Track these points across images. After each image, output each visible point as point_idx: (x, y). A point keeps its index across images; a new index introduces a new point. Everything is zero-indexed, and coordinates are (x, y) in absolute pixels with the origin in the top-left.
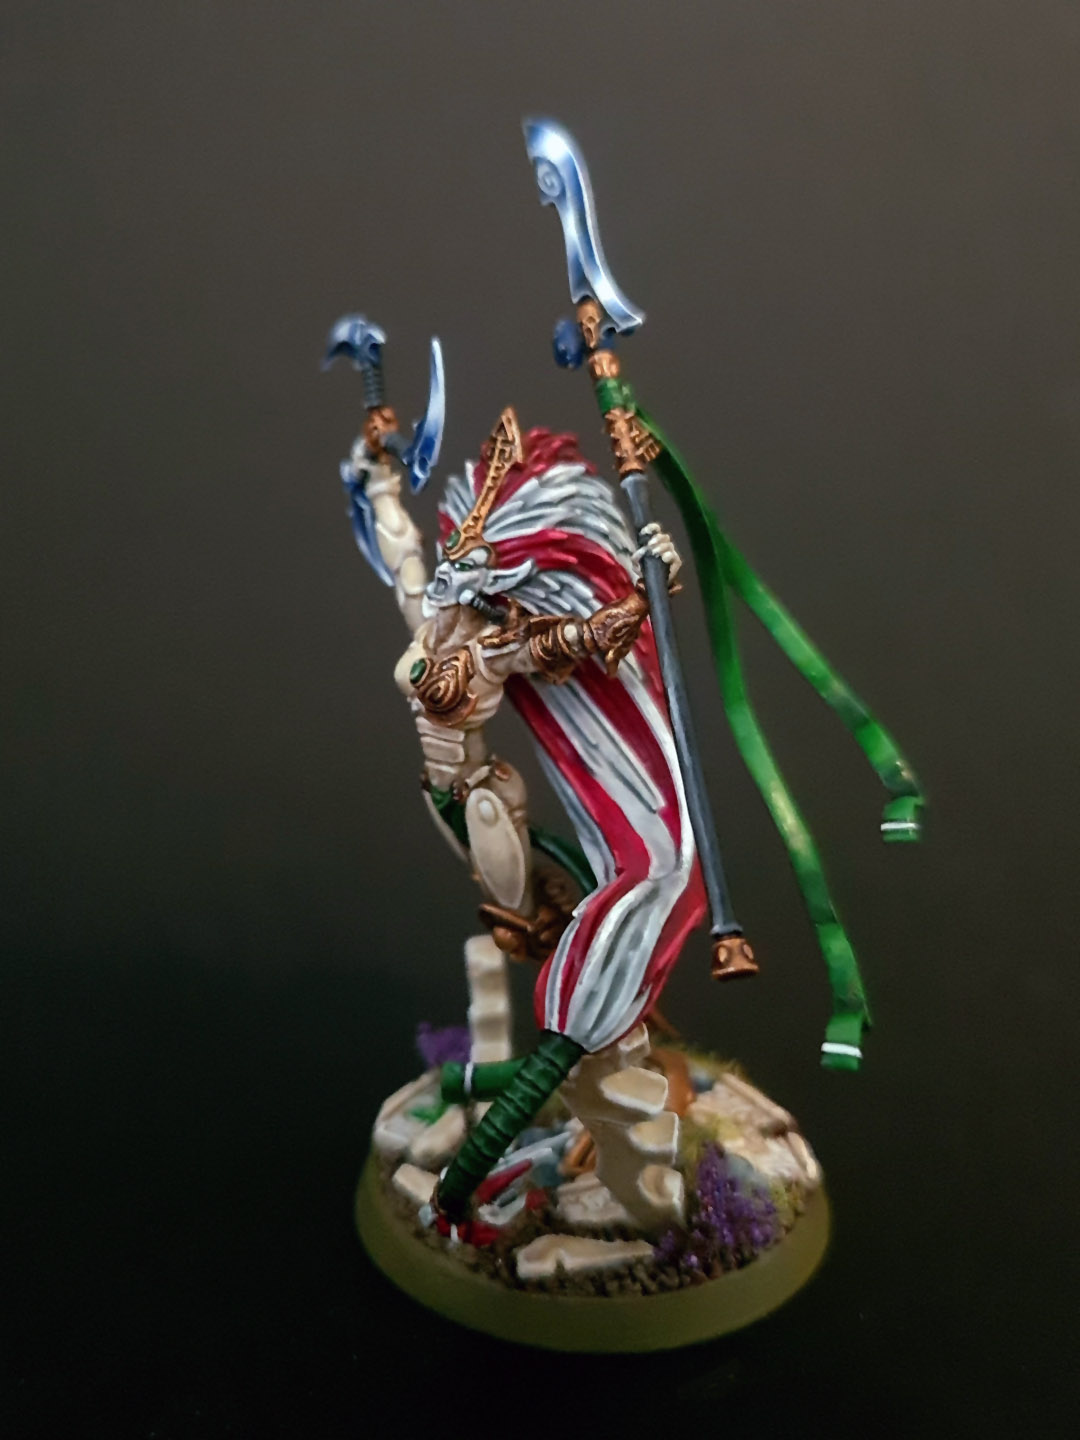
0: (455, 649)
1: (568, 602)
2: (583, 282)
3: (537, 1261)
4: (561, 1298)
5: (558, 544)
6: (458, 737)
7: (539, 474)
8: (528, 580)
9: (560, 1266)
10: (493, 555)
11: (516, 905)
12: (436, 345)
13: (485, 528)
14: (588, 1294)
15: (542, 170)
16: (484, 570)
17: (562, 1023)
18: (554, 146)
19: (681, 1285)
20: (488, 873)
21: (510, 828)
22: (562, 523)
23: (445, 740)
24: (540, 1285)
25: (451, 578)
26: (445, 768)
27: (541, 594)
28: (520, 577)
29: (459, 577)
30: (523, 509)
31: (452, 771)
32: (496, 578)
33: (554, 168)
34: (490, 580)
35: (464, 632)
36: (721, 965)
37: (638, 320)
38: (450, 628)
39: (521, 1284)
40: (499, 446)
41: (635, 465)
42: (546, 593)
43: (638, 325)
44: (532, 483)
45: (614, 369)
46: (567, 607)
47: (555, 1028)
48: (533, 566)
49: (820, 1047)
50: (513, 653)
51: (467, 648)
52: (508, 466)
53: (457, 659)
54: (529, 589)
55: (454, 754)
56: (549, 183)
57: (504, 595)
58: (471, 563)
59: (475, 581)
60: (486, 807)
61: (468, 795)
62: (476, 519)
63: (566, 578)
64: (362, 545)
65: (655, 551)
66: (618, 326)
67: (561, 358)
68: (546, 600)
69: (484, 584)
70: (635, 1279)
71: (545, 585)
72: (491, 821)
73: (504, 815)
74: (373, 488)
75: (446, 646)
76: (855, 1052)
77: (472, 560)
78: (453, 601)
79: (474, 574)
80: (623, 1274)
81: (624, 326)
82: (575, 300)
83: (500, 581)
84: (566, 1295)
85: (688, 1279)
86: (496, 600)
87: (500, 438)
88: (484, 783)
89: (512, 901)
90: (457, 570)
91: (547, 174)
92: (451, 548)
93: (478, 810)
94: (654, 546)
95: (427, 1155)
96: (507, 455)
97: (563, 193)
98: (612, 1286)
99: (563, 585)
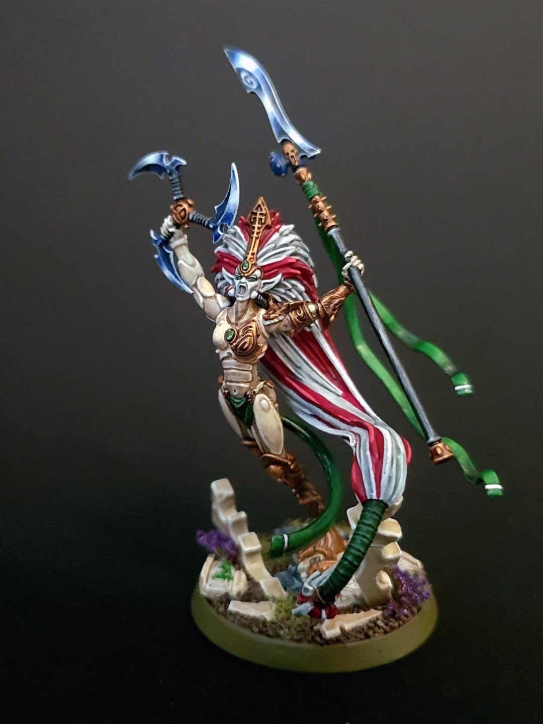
0: (248, 322)
1: (294, 294)
2: (282, 132)
3: (330, 629)
4: (348, 645)
5: (291, 265)
6: (249, 368)
7: (277, 230)
8: (279, 285)
9: (342, 629)
10: (263, 272)
11: (280, 453)
12: (234, 165)
13: (257, 259)
14: (361, 639)
15: (243, 75)
16: (260, 280)
17: (378, 494)
18: (246, 63)
19: (400, 625)
20: (265, 437)
21: (275, 412)
22: (293, 254)
23: (242, 370)
24: (337, 640)
25: (247, 285)
26: (242, 385)
27: (283, 290)
28: (276, 283)
29: (251, 285)
30: (275, 248)
31: (247, 386)
32: (265, 284)
33: (251, 74)
34: (262, 285)
35: (251, 313)
36: (439, 456)
37: (318, 152)
38: (244, 312)
39: (328, 642)
40: (258, 216)
41: (333, 223)
42: (285, 290)
43: (318, 154)
44: (276, 235)
45: (309, 176)
46: (294, 296)
47: (375, 497)
48: (282, 276)
49: (484, 488)
50: (280, 321)
51: (254, 321)
52: (264, 226)
53: (251, 327)
54: (278, 289)
55: (247, 377)
56: (249, 82)
57: (267, 293)
58: (255, 277)
59: (257, 286)
60: (264, 402)
61: (255, 397)
62: (253, 254)
63: (294, 282)
64: (167, 273)
65: (355, 264)
66: (309, 154)
67: (277, 171)
68: (285, 294)
69: (260, 288)
70: (379, 627)
71: (286, 286)
72: (266, 410)
73: (272, 406)
74: (175, 243)
75: (241, 321)
76: (499, 487)
77: (256, 275)
78: (248, 297)
79: (256, 282)
80: (373, 626)
81: (312, 154)
82: (279, 141)
83: (266, 285)
84: (350, 642)
85: (401, 623)
86: (265, 295)
87: (258, 212)
88: (262, 390)
89: (278, 451)
90: (250, 281)
91: (246, 77)
92: (246, 270)
93: (261, 405)
94: (353, 262)
95: (239, 594)
96: (263, 221)
97: (259, 87)
98: (371, 633)
99: (293, 285)
